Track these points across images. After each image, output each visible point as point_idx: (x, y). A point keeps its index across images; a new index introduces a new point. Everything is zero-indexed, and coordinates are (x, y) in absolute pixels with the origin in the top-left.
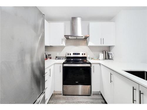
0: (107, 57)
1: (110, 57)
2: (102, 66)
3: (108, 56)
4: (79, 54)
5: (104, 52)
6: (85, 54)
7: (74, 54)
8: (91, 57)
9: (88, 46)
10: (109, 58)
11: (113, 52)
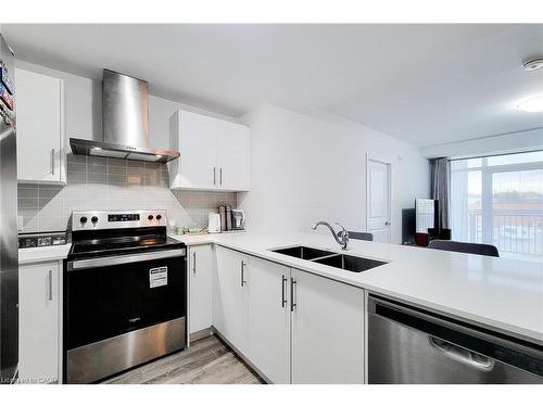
0: (231, 224)
1: (238, 225)
2: (217, 248)
3: (233, 220)
4: (136, 217)
5: (222, 209)
6: (159, 217)
7: (111, 218)
8: (181, 226)
9: (172, 188)
10: (234, 228)
11: (244, 209)
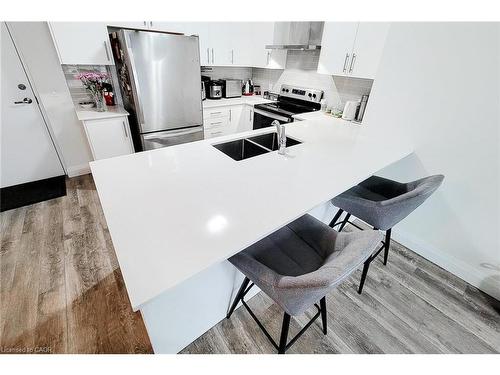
4: (303, 93)
6: (314, 95)
7: (295, 91)
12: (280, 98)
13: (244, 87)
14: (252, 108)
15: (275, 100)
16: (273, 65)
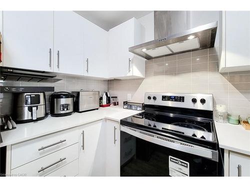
4: (181, 99)
6: (203, 101)
8: (235, 113)
12: (145, 106)
13: (101, 99)
14: (118, 125)
15: (139, 111)
16: (136, 72)
